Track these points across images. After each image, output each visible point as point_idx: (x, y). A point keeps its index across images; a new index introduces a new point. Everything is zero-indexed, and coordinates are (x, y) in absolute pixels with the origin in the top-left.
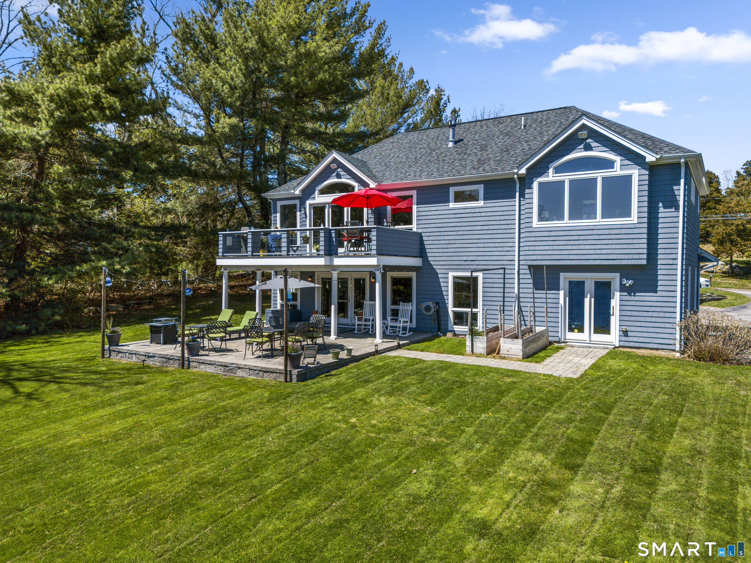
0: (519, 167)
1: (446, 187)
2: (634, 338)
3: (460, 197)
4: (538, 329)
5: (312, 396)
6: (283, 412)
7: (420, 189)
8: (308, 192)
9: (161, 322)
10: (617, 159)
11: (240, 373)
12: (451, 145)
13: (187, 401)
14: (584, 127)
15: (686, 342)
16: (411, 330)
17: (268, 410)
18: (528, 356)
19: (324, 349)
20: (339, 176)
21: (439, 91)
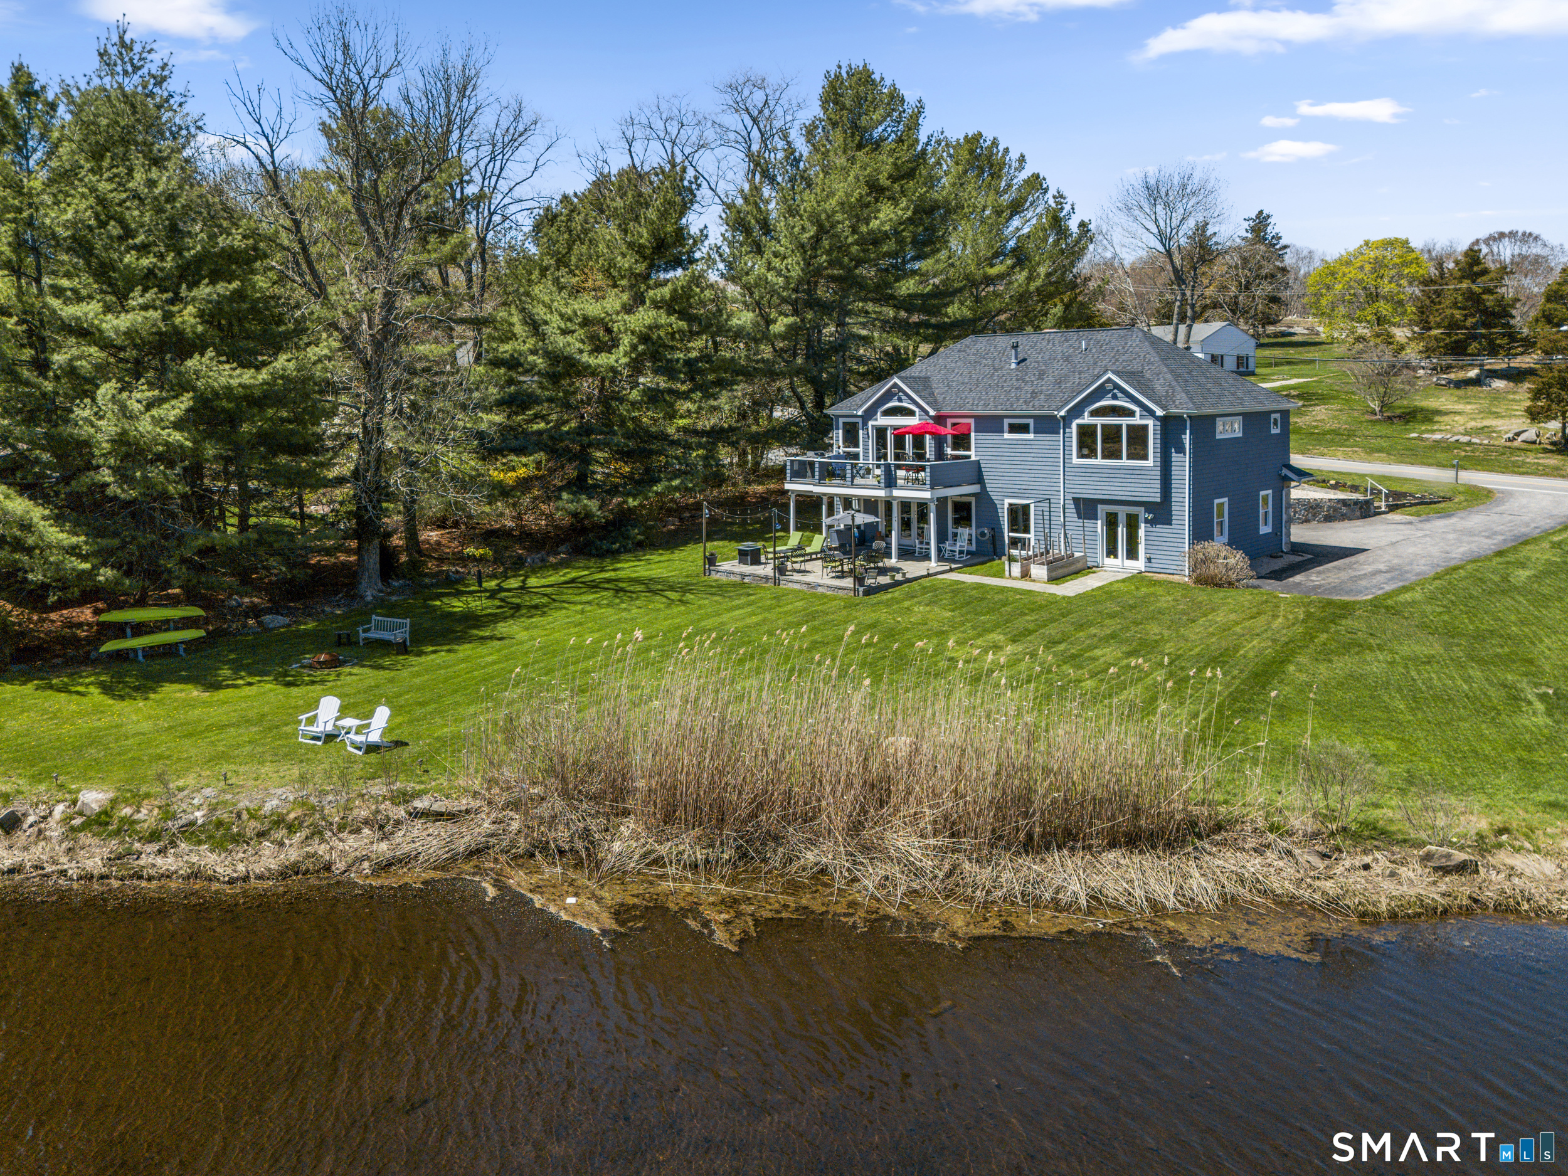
0: (1059, 410)
1: (1001, 418)
2: (1156, 564)
3: (1014, 429)
4: (1077, 555)
5: (873, 605)
6: (854, 614)
7: (977, 418)
8: (870, 414)
9: (747, 545)
10: (1137, 409)
11: (820, 590)
12: (1013, 366)
13: (790, 607)
14: (1109, 380)
15: (1193, 570)
16: (968, 553)
17: (844, 612)
18: (1052, 579)
19: (883, 571)
20: (900, 400)
21: (1060, 196)
